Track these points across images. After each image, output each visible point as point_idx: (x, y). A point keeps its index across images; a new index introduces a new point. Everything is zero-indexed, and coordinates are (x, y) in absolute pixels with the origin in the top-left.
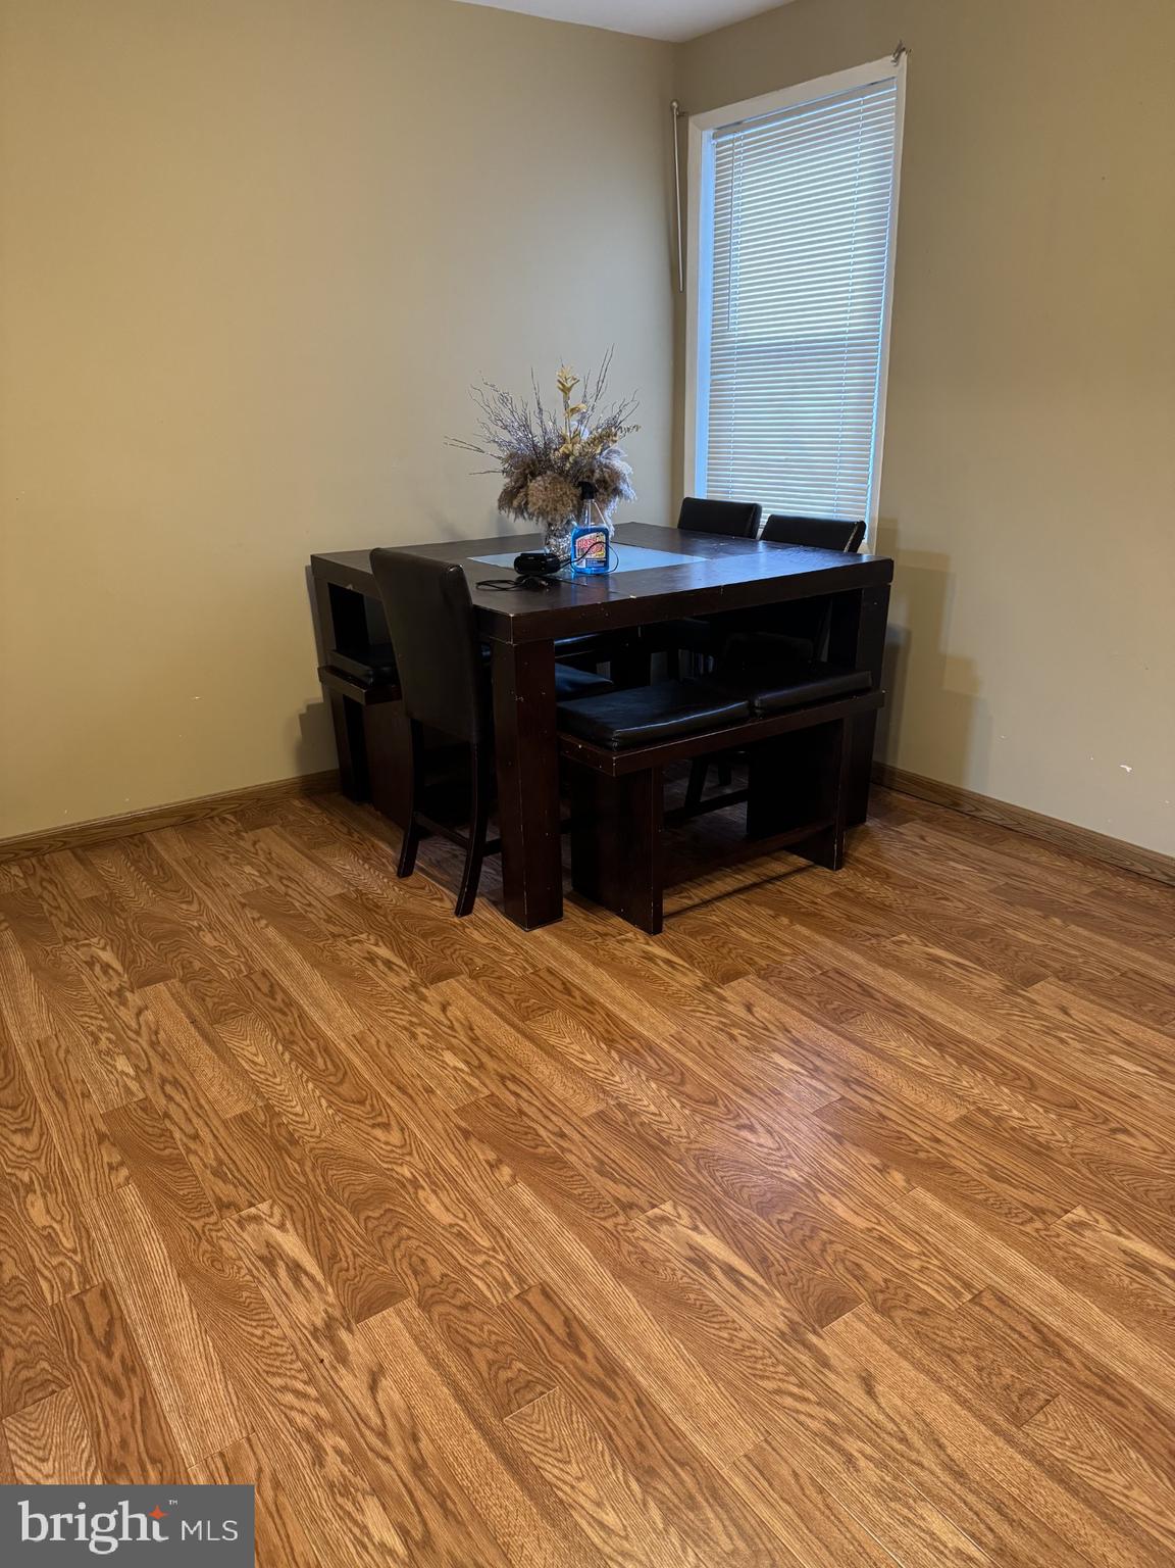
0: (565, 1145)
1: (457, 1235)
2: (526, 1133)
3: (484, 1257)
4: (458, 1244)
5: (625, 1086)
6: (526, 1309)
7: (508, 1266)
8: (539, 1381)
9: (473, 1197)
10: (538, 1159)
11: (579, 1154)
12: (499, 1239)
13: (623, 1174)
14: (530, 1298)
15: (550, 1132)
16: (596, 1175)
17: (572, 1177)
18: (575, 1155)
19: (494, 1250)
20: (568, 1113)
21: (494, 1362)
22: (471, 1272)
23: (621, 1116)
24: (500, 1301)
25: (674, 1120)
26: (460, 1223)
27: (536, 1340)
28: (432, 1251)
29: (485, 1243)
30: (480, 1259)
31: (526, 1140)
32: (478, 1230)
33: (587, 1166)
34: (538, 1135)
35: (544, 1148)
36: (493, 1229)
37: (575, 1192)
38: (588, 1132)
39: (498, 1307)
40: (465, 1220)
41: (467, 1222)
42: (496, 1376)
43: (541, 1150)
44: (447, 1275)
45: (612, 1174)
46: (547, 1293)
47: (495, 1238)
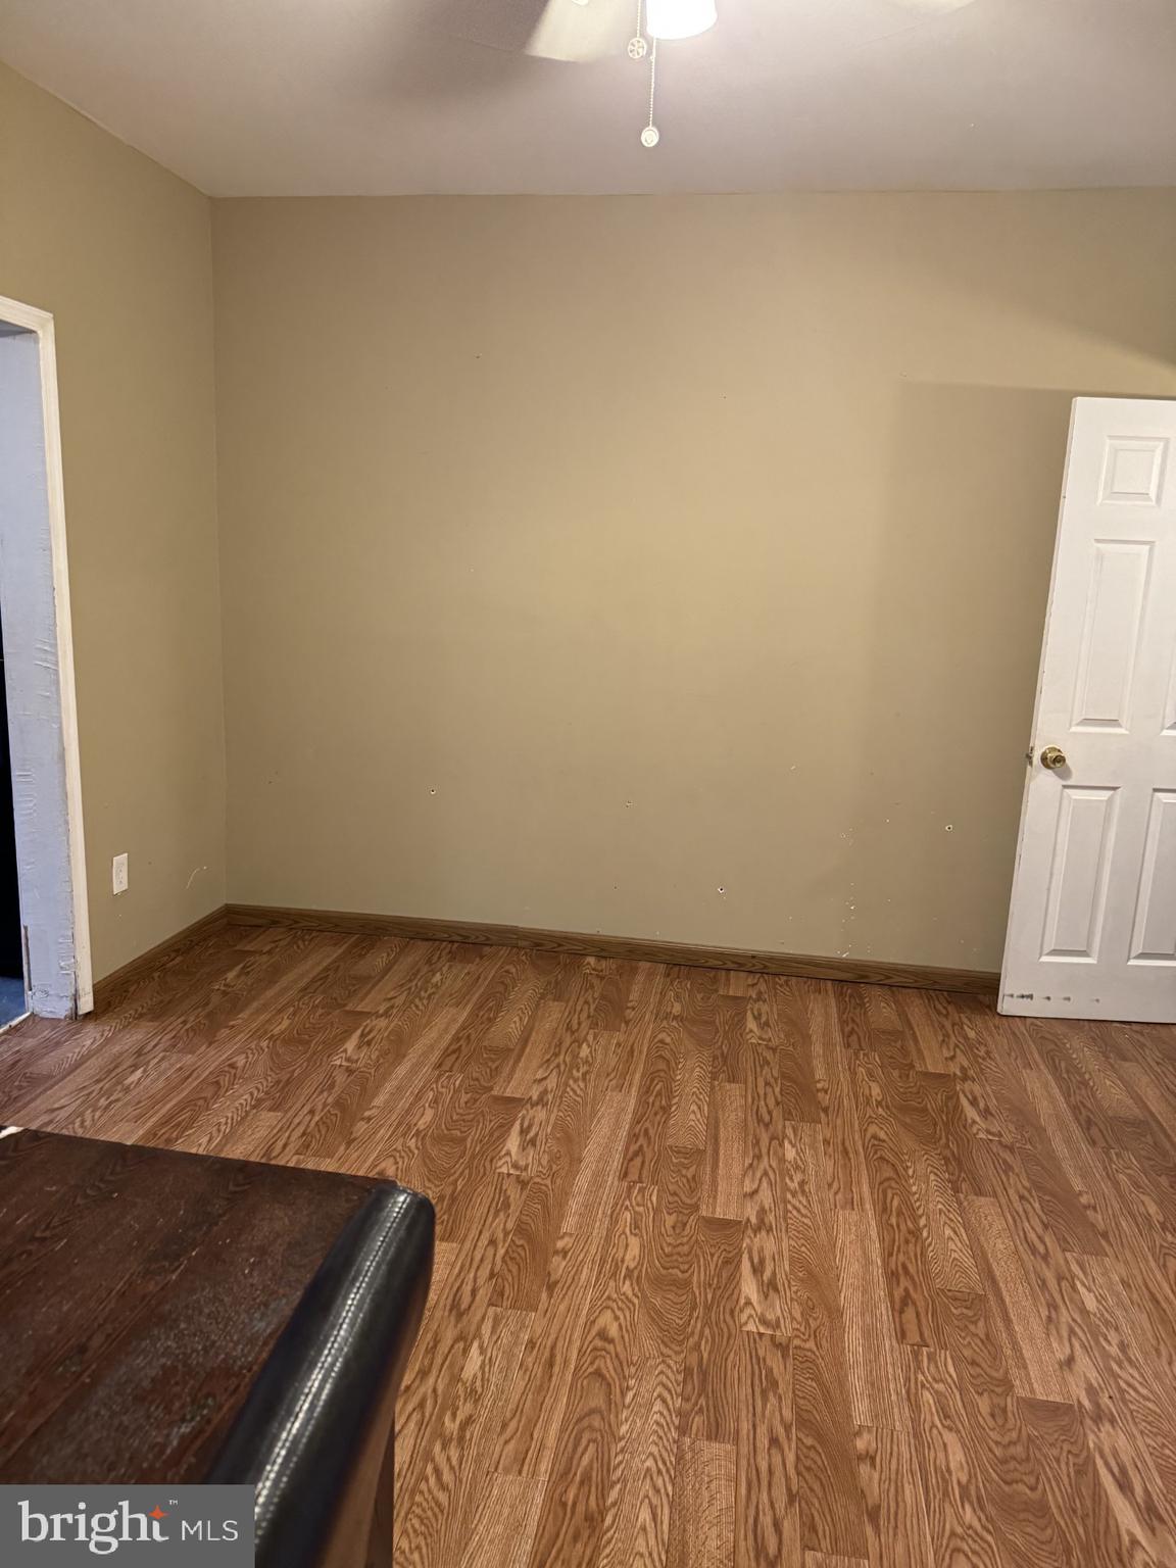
0: (780, 1431)
1: (949, 1417)
2: (809, 1469)
3: (936, 1386)
4: (953, 1410)
5: (654, 1449)
6: (926, 1335)
7: (919, 1368)
8: (947, 1297)
9: (912, 1441)
10: (820, 1437)
11: (777, 1413)
12: (913, 1390)
13: (757, 1372)
14: (917, 1339)
15: (783, 1455)
16: (781, 1385)
17: (804, 1398)
18: (781, 1414)
19: (923, 1386)
20: (744, 1463)
21: (972, 1322)
22: (954, 1383)
23: (696, 1419)
24: (943, 1352)
25: (653, 1381)
26: (939, 1425)
27: (932, 1316)
28: (980, 1419)
29: (927, 1396)
30: (940, 1387)
31: (815, 1462)
32: (927, 1409)
33: (780, 1398)
34: (798, 1458)
35: (805, 1441)
36: (913, 1403)
37: (814, 1385)
38: (745, 1427)
39: (946, 1349)
40: (933, 1425)
41: (933, 1423)
42: (975, 1315)
43: (809, 1441)
44: (977, 1393)
45: (766, 1376)
46: (902, 1336)
47: (917, 1393)
